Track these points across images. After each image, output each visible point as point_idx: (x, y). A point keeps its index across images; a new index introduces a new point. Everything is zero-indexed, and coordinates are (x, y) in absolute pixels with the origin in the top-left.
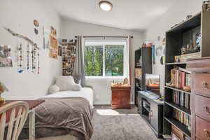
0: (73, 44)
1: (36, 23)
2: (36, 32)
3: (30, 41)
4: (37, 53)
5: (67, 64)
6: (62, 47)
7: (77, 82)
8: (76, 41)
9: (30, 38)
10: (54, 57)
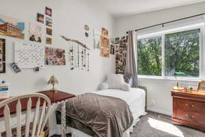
0: (124, 41)
1: (86, 27)
2: (87, 35)
3: (80, 43)
4: (87, 53)
5: (119, 62)
6: (115, 45)
7: (127, 81)
8: (127, 37)
9: (80, 41)
10: (106, 56)
